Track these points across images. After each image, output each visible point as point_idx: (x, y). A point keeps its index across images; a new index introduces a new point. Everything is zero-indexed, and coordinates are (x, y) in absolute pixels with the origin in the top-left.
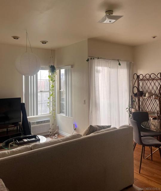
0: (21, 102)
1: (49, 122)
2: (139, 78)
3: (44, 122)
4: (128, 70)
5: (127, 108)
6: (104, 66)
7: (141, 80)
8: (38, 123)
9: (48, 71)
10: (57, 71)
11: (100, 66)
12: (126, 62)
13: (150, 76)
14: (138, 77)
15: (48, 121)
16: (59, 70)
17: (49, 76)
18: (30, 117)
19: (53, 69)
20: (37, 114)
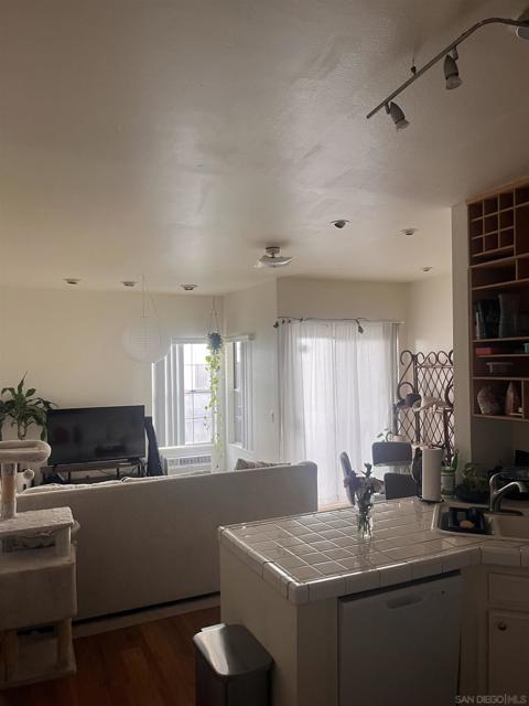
0: (146, 415)
1: (209, 461)
2: (417, 362)
3: (198, 460)
4: (389, 343)
5: (381, 435)
6: (318, 336)
7: (421, 366)
8: (183, 462)
9: (206, 345)
10: (227, 346)
11: (306, 337)
12: (381, 324)
13: (437, 359)
14: (414, 358)
15: (207, 459)
16: (231, 343)
17: (208, 359)
18: (167, 448)
19: (216, 342)
20: (183, 443)
